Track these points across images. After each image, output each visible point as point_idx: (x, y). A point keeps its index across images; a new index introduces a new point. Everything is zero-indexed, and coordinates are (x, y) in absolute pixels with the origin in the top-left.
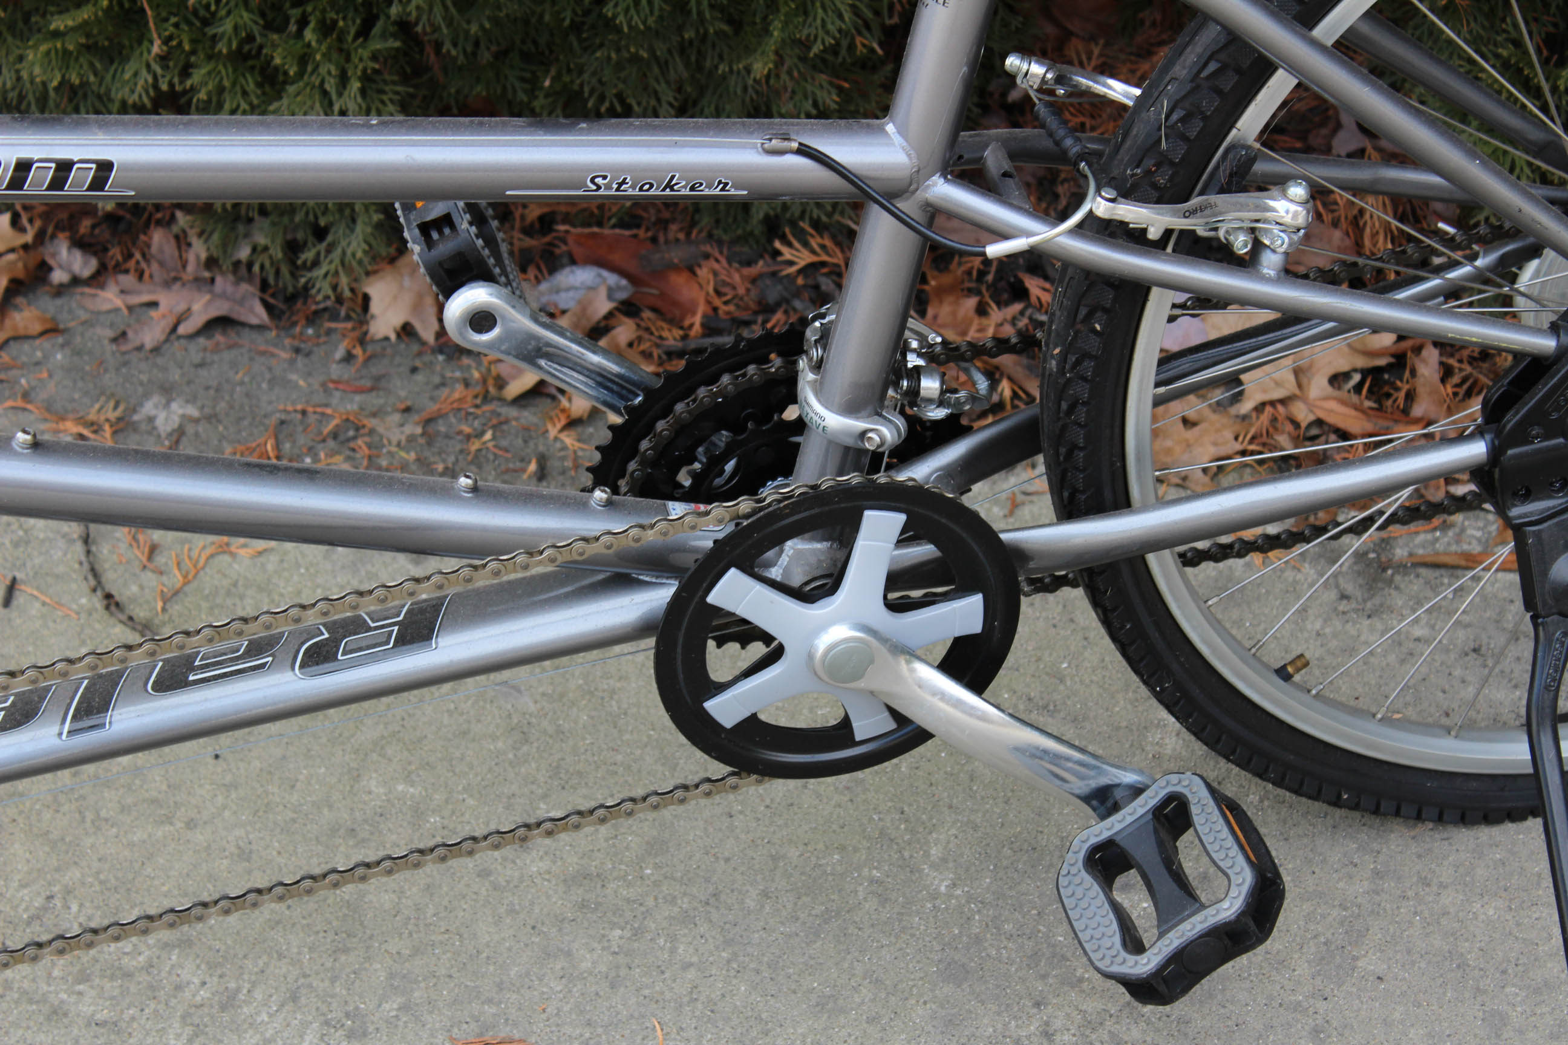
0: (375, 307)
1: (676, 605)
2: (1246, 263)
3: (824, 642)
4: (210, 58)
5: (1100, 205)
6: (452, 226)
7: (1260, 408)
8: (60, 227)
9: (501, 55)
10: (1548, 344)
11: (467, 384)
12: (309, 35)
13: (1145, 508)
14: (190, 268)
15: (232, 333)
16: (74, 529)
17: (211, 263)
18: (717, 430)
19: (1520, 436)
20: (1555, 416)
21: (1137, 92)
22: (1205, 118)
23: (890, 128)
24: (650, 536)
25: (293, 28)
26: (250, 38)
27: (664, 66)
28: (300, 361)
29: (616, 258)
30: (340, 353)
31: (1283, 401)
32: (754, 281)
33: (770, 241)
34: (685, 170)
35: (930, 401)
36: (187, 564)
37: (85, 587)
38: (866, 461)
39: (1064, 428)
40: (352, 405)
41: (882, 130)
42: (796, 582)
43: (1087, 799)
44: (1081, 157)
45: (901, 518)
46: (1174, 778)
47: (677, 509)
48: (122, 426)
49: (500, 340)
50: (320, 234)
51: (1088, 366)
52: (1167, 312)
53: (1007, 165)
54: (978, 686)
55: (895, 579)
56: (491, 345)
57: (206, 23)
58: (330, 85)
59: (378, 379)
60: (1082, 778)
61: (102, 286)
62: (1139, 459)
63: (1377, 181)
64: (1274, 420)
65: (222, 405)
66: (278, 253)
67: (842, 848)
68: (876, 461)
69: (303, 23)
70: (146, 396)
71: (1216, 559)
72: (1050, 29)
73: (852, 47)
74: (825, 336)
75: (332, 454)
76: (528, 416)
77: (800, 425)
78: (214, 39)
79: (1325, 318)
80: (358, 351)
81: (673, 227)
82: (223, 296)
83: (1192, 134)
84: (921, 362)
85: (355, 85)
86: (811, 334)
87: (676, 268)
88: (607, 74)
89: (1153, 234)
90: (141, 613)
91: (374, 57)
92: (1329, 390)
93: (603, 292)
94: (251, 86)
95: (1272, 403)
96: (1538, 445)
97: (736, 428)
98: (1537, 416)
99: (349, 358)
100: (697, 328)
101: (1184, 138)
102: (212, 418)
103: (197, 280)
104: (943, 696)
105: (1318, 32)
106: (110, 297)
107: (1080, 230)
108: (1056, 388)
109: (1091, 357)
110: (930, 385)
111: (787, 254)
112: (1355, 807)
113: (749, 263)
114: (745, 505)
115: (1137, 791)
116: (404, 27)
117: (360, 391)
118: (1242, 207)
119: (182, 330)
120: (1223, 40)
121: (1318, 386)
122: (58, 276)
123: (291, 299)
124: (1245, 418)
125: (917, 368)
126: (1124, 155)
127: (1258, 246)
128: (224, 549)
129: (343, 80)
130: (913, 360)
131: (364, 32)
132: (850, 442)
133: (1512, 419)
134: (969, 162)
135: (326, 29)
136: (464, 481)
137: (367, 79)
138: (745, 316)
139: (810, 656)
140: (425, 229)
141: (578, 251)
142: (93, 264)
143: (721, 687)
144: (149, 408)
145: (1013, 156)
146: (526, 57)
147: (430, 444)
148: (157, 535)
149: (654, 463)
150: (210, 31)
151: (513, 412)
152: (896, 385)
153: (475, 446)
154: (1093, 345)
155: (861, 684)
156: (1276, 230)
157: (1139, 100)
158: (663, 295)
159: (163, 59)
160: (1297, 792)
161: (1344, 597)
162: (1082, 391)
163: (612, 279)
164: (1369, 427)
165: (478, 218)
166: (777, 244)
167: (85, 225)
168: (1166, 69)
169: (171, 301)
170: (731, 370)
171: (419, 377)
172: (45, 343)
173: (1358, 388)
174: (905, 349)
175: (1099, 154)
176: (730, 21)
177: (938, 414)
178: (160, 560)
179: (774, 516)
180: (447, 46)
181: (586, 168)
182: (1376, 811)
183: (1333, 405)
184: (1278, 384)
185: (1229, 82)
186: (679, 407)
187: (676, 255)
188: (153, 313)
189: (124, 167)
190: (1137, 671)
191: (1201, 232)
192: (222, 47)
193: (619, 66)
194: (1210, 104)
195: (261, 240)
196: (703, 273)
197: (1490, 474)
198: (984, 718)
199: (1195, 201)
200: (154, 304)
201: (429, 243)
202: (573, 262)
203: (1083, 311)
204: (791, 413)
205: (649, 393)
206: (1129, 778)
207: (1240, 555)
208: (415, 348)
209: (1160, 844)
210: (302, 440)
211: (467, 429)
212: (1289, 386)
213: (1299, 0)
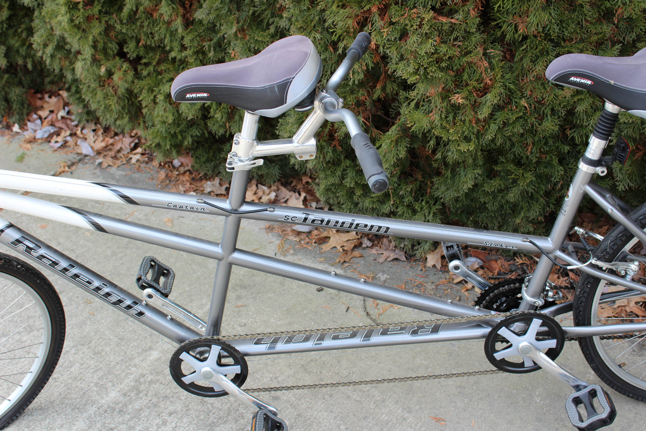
0: (428, 260)
1: (491, 333)
2: (623, 277)
3: (521, 345)
4: (402, 206)
5: (593, 261)
6: (453, 248)
7: (619, 307)
8: (365, 236)
9: (462, 212)
11: (446, 279)
12: (423, 203)
13: (594, 326)
14: (391, 247)
15: (398, 261)
16: (362, 298)
17: (396, 247)
18: (503, 297)
21: (603, 238)
22: (618, 245)
23: (549, 239)
24: (487, 318)
25: (420, 201)
26: (411, 203)
27: (496, 218)
28: (411, 269)
29: (481, 256)
30: (420, 269)
31: (624, 306)
32: (509, 265)
33: (514, 257)
34: (505, 243)
35: (550, 297)
36: (384, 308)
37: (363, 310)
38: (535, 308)
39: (578, 307)
40: (421, 280)
41: (547, 239)
42: (516, 331)
43: (574, 387)
44: (590, 250)
45: (541, 321)
46: (594, 385)
47: (493, 313)
48: (374, 278)
49: (460, 272)
50: (419, 244)
51: (586, 294)
52: (604, 285)
53: (573, 250)
54: (553, 359)
55: (538, 334)
56: (458, 273)
57: (402, 198)
58: (426, 214)
59: (427, 275)
60: (573, 382)
61: (372, 249)
62: (594, 315)
64: (622, 310)
65: (394, 277)
66: (410, 247)
67: (517, 389)
68: (536, 308)
69: (422, 201)
70: (379, 272)
71: (607, 339)
72: (580, 220)
73: (538, 219)
74: (529, 281)
75: (416, 290)
76: (458, 287)
77: (521, 298)
78: (404, 202)
79: (638, 291)
80: (423, 269)
81: (493, 251)
82: (397, 254)
83: (615, 248)
85: (432, 215)
86: (526, 280)
87: (493, 260)
88: (484, 218)
89: (604, 268)
90: (374, 317)
91: (436, 209)
92: (635, 305)
93: (477, 263)
94: (410, 212)
95: (621, 306)
97: (507, 297)
99: (422, 270)
100: (496, 273)
101: (613, 249)
102: (392, 279)
103: (392, 250)
104: (545, 360)
106: (374, 251)
107: (587, 266)
108: (577, 298)
109: (586, 292)
110: (550, 294)
111: (517, 260)
112: (633, 398)
113: (509, 261)
114: (508, 314)
115: (585, 387)
116: (443, 204)
117: (423, 277)
118: (624, 265)
119: (388, 260)
120: (624, 229)
121: (632, 304)
122: (364, 246)
123: (411, 256)
124: (615, 308)
125: (548, 290)
126: (599, 251)
127: (626, 274)
128: (392, 306)
129: (429, 213)
130: (547, 288)
131: (435, 204)
132: (532, 303)
134: (565, 248)
135: (427, 202)
136: (449, 301)
137: (434, 213)
138: (507, 272)
139: (518, 348)
140: (447, 247)
141: (472, 254)
142: (371, 244)
143: (498, 351)
144: (379, 275)
145: (575, 248)
146: (467, 213)
147: (437, 290)
148: (378, 301)
149: (489, 302)
150: (403, 200)
151: (455, 286)
152: (543, 293)
153: (446, 292)
154: (587, 290)
155: (528, 355)
156: (631, 271)
157: (603, 240)
158: (489, 265)
159: (393, 205)
160: (620, 392)
161: (634, 351)
162: (584, 299)
163: (479, 261)
164: (643, 314)
165: (458, 247)
166: (515, 258)
167: (370, 236)
168: (610, 234)
169: (386, 254)
170: (508, 285)
171: (436, 276)
172: (360, 259)
173: (641, 306)
174: (546, 285)
175: (593, 250)
176: (512, 211)
177: (551, 300)
178: (379, 307)
179: (514, 317)
180: (451, 209)
181: (485, 240)
182: (637, 399)
183: (635, 308)
184: (623, 302)
185: (624, 238)
186: (496, 291)
187: (493, 257)
188: (382, 255)
189: (392, 229)
190: (587, 361)
191: (614, 269)
192: (405, 204)
193: (487, 217)
194: (619, 242)
195: (406, 243)
196: (499, 262)
198: (553, 366)
199: (613, 263)
200: (382, 254)
201: (448, 251)
202: (471, 256)
203: (586, 283)
204: (519, 296)
205: (490, 287)
206: (584, 384)
207: (613, 339)
208: (436, 270)
209: (589, 399)
210: (410, 286)
211: (445, 288)
212: (626, 303)
213: (641, 223)
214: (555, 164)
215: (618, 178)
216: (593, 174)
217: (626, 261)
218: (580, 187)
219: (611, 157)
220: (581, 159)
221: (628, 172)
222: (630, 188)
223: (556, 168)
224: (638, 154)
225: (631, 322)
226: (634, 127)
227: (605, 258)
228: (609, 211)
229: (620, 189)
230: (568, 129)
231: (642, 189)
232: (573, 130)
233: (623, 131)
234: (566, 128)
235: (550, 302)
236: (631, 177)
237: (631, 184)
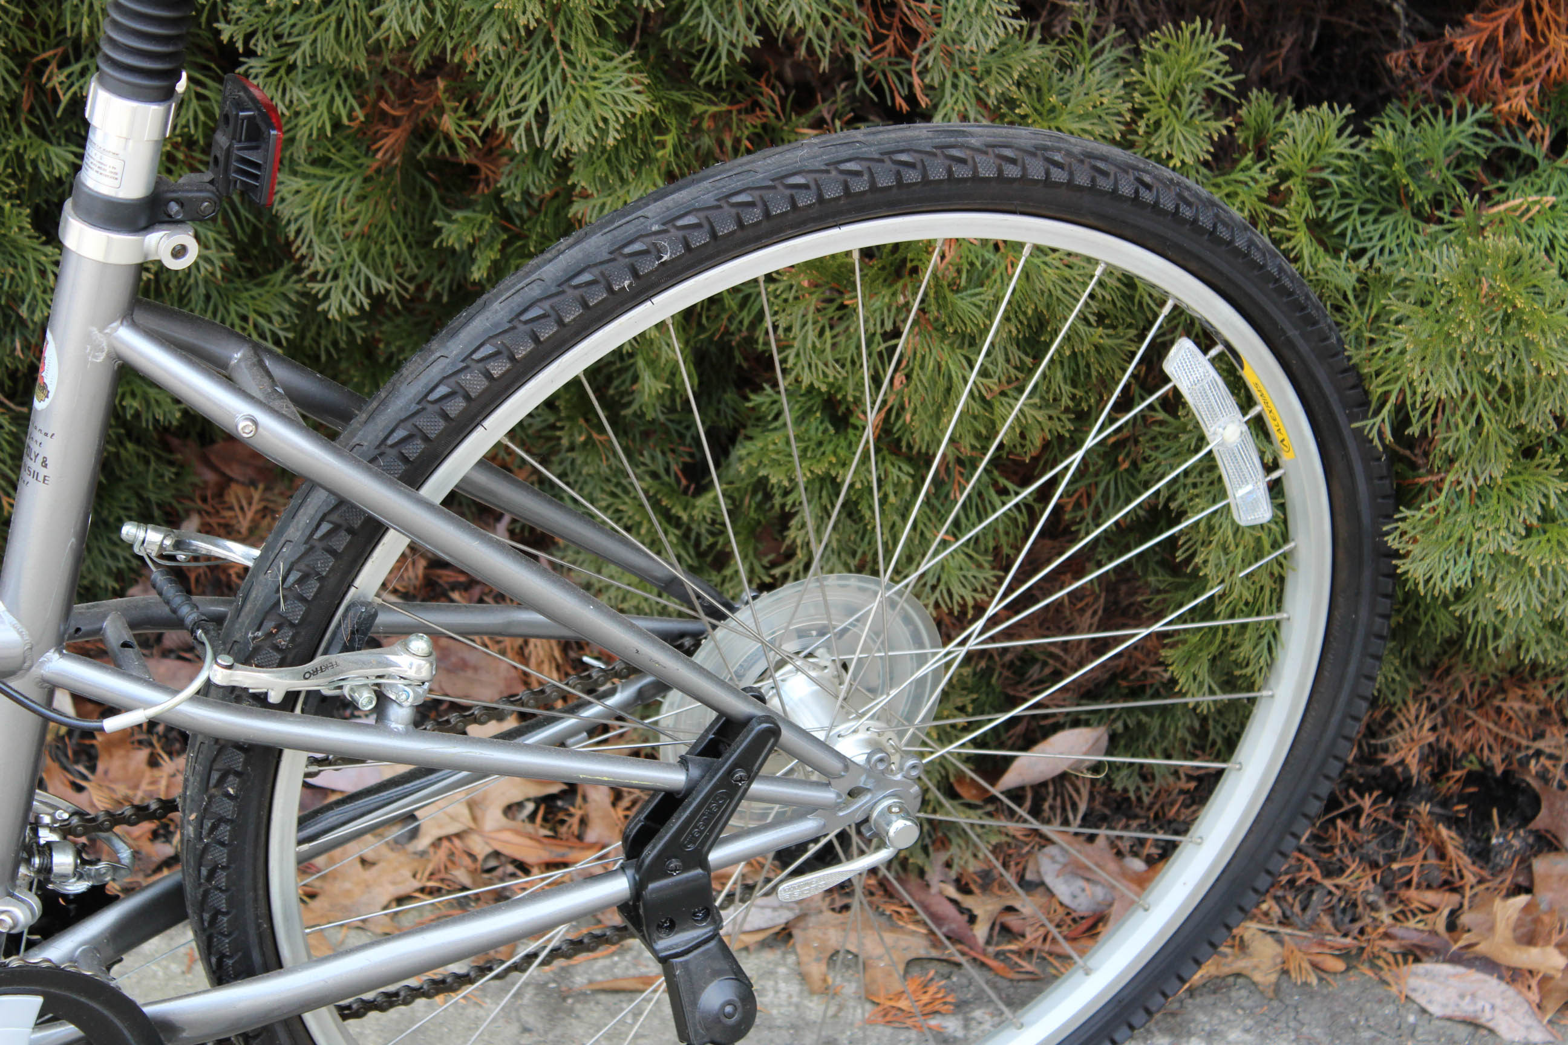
2: (374, 718)
5: (218, 672)
7: (437, 843)
10: (677, 778)
13: (297, 968)
19: (658, 870)
20: (691, 848)
21: (256, 553)
22: (321, 579)
31: (458, 835)
35: (65, 877)
39: (206, 894)
44: (197, 625)
45: (38, 1001)
51: (225, 831)
52: (301, 770)
53: (127, 635)
62: (287, 918)
63: (510, 624)
64: (452, 854)
71: (383, 1008)
72: (210, 476)
79: (457, 768)
83: (310, 595)
84: (54, 837)
89: (275, 697)
92: (504, 821)
95: (448, 838)
96: (678, 877)
98: (673, 849)
101: (302, 599)
105: (426, 491)
107: (199, 697)
108: (196, 854)
109: (227, 821)
110: (63, 860)
118: (364, 665)
120: (333, 501)
121: (493, 818)
124: (423, 854)
125: (49, 845)
126: (245, 619)
127: (383, 701)
130: (46, 836)
133: (650, 854)
134: (88, 634)
145: (132, 625)
152: (28, 862)
154: (228, 809)
156: (400, 683)
157: (257, 560)
161: (526, 1030)
162: (220, 855)
164: (546, 855)
168: (281, 532)
173: (532, 817)
174: (36, 826)
175: (218, 620)
177: (77, 887)
183: (508, 836)
184: (453, 818)
185: (341, 542)
191: (326, 692)
194: (325, 564)
197: (636, 908)
199: (319, 660)
203: (215, 776)
207: (406, 1003)
212: (464, 820)
213: (405, 459)
214: (23, 240)
215: (316, 265)
216: (142, 268)
217: (375, 644)
218: (88, 338)
219: (208, 176)
220: (68, 205)
221: (356, 229)
222: (378, 301)
223: (29, 256)
224: (388, 142)
225: (501, 898)
226: (340, 21)
227: (277, 648)
228: (244, 429)
229: (333, 314)
230: (53, 66)
231: (437, 296)
232: (77, 67)
233: (297, 45)
234: (46, 63)
235: (79, 897)
236: (374, 250)
237: (379, 284)
